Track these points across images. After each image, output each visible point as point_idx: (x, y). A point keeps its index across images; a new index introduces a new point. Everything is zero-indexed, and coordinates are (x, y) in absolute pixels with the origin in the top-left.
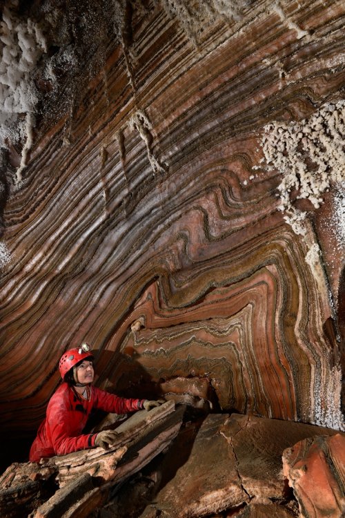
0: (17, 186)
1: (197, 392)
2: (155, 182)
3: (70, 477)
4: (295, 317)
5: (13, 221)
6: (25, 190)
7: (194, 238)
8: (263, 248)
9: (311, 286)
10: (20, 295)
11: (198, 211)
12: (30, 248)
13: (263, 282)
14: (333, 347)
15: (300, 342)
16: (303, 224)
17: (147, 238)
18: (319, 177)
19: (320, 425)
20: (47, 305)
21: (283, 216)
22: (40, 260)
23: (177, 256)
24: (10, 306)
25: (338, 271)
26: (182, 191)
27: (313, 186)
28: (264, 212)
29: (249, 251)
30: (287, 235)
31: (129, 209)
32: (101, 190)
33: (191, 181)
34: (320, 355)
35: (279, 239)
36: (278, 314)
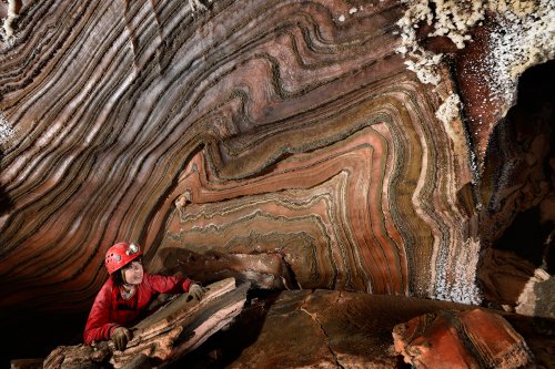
0: (7, 43)
1: (265, 268)
2: (195, 24)
3: (125, 358)
4: (415, 184)
5: (8, 87)
6: (21, 47)
7: (257, 96)
8: (368, 103)
9: (442, 148)
10: (36, 173)
11: (262, 60)
12: (42, 118)
13: (366, 145)
14: (469, 216)
15: (419, 211)
16: (435, 69)
17: (187, 99)
18: (467, 6)
19: (442, 299)
20: (78, 183)
21: (404, 60)
22: (59, 132)
23: (230, 120)
24: (23, 186)
25: (488, 128)
26: (236, 35)
27: (456, 18)
28: (372, 56)
29: (345, 107)
30: (408, 85)
31: (165, 62)
32: (127, 40)
33: (251, 20)
34: (450, 225)
35: (394, 90)
36: (387, 181)
